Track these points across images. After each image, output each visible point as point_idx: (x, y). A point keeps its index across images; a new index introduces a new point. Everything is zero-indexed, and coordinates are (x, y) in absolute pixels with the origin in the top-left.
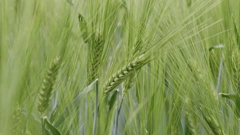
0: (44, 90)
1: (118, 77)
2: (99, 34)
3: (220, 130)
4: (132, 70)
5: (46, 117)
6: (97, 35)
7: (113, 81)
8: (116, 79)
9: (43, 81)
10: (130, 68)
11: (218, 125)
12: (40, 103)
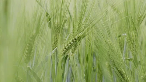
0: (27, 50)
1: (68, 46)
2: (57, 23)
3: (126, 76)
4: (75, 41)
5: (29, 66)
6: (56, 23)
7: (65, 48)
8: (67, 47)
9: (27, 45)
10: (74, 40)
11: (124, 73)
12: (26, 58)
